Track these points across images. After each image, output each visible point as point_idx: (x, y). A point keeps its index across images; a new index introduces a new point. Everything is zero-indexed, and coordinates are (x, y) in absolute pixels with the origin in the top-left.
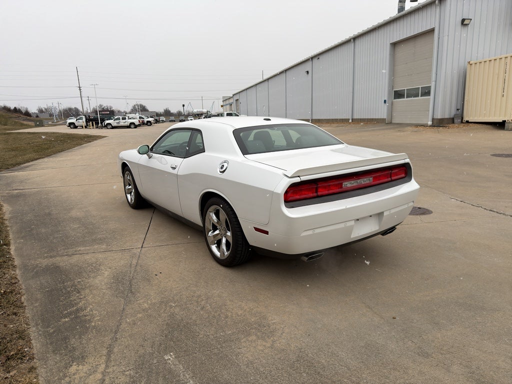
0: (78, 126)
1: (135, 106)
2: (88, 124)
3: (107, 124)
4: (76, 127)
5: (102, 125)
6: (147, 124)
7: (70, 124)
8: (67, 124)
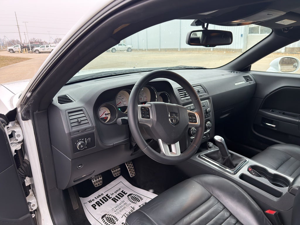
0: (15, 52)
1: (56, 39)
2: (23, 50)
3: (36, 50)
4: (14, 52)
5: (32, 51)
7: (10, 50)
8: (8, 50)
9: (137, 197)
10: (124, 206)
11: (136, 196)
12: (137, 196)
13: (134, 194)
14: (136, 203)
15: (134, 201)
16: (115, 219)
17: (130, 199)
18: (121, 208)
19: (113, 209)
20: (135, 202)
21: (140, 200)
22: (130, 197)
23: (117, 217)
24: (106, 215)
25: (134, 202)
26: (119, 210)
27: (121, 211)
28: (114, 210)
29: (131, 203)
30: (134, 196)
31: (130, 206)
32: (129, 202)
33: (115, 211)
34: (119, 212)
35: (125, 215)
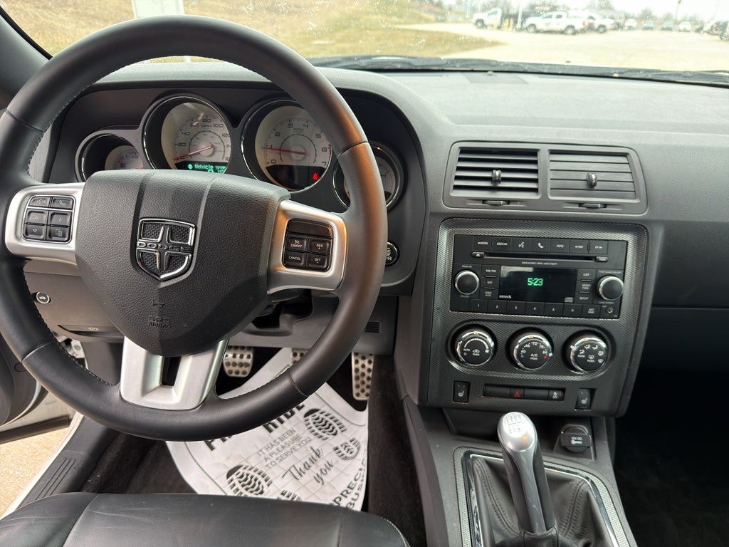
3: (530, 25)
6: (597, 30)
7: (478, 21)
9: (331, 421)
10: (292, 446)
11: (327, 418)
12: (331, 418)
13: (322, 410)
14: (327, 438)
15: (320, 433)
16: (262, 480)
17: (312, 425)
18: (284, 451)
19: (260, 453)
20: (325, 435)
21: (339, 431)
22: (310, 417)
23: (269, 474)
24: (239, 467)
25: (321, 437)
26: (278, 456)
27: (282, 459)
28: (263, 456)
29: (312, 436)
30: (322, 416)
31: (309, 445)
32: (306, 434)
33: (266, 459)
34: (277, 462)
35: (293, 470)
